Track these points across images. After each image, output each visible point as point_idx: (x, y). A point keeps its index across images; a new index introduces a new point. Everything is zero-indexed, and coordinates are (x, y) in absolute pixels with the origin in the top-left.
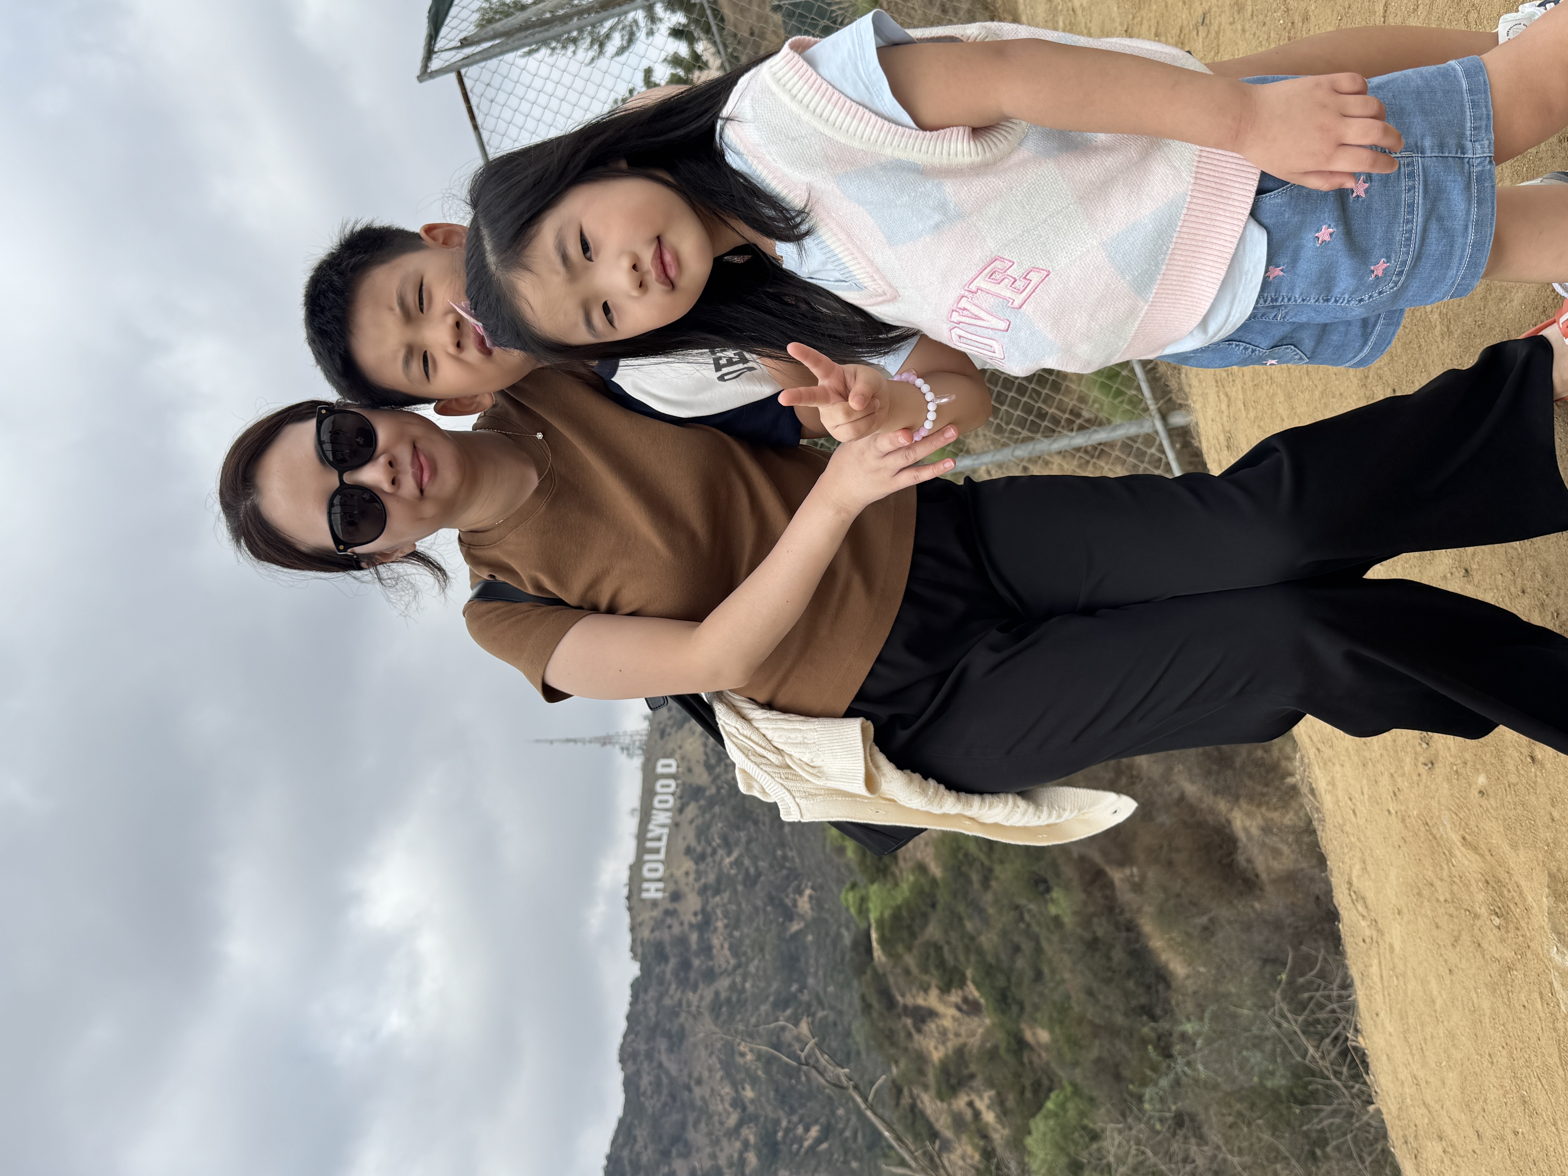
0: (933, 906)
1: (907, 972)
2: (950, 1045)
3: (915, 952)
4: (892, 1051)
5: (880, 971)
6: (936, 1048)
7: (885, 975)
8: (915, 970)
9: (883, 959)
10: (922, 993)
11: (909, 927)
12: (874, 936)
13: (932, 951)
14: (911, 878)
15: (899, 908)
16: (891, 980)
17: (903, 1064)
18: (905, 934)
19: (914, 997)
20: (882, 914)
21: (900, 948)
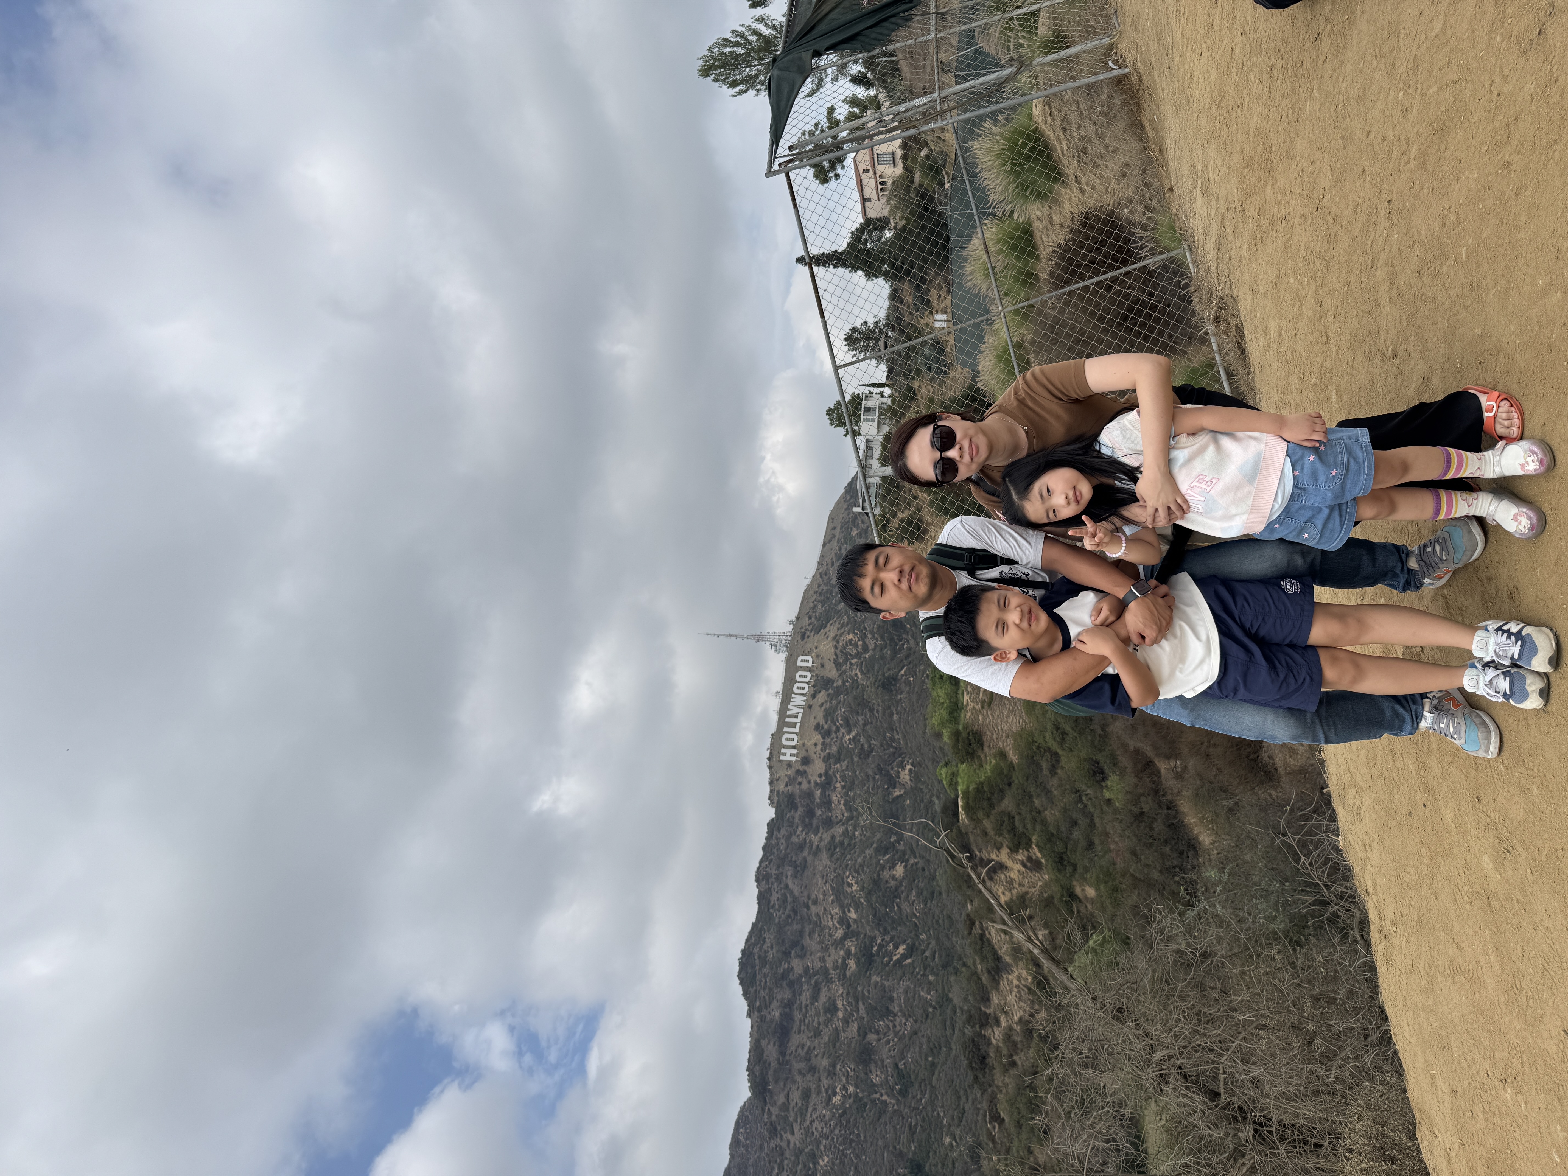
0: (1010, 785)
1: (985, 833)
2: (1014, 892)
3: (992, 818)
4: (969, 892)
5: (964, 831)
6: (1004, 894)
7: (967, 834)
8: (991, 833)
9: (967, 822)
10: (995, 850)
11: (989, 799)
12: (960, 803)
13: (1006, 819)
14: (994, 762)
15: (982, 783)
16: (972, 839)
17: (976, 903)
18: (986, 803)
19: (989, 854)
20: (968, 788)
21: (980, 815)
